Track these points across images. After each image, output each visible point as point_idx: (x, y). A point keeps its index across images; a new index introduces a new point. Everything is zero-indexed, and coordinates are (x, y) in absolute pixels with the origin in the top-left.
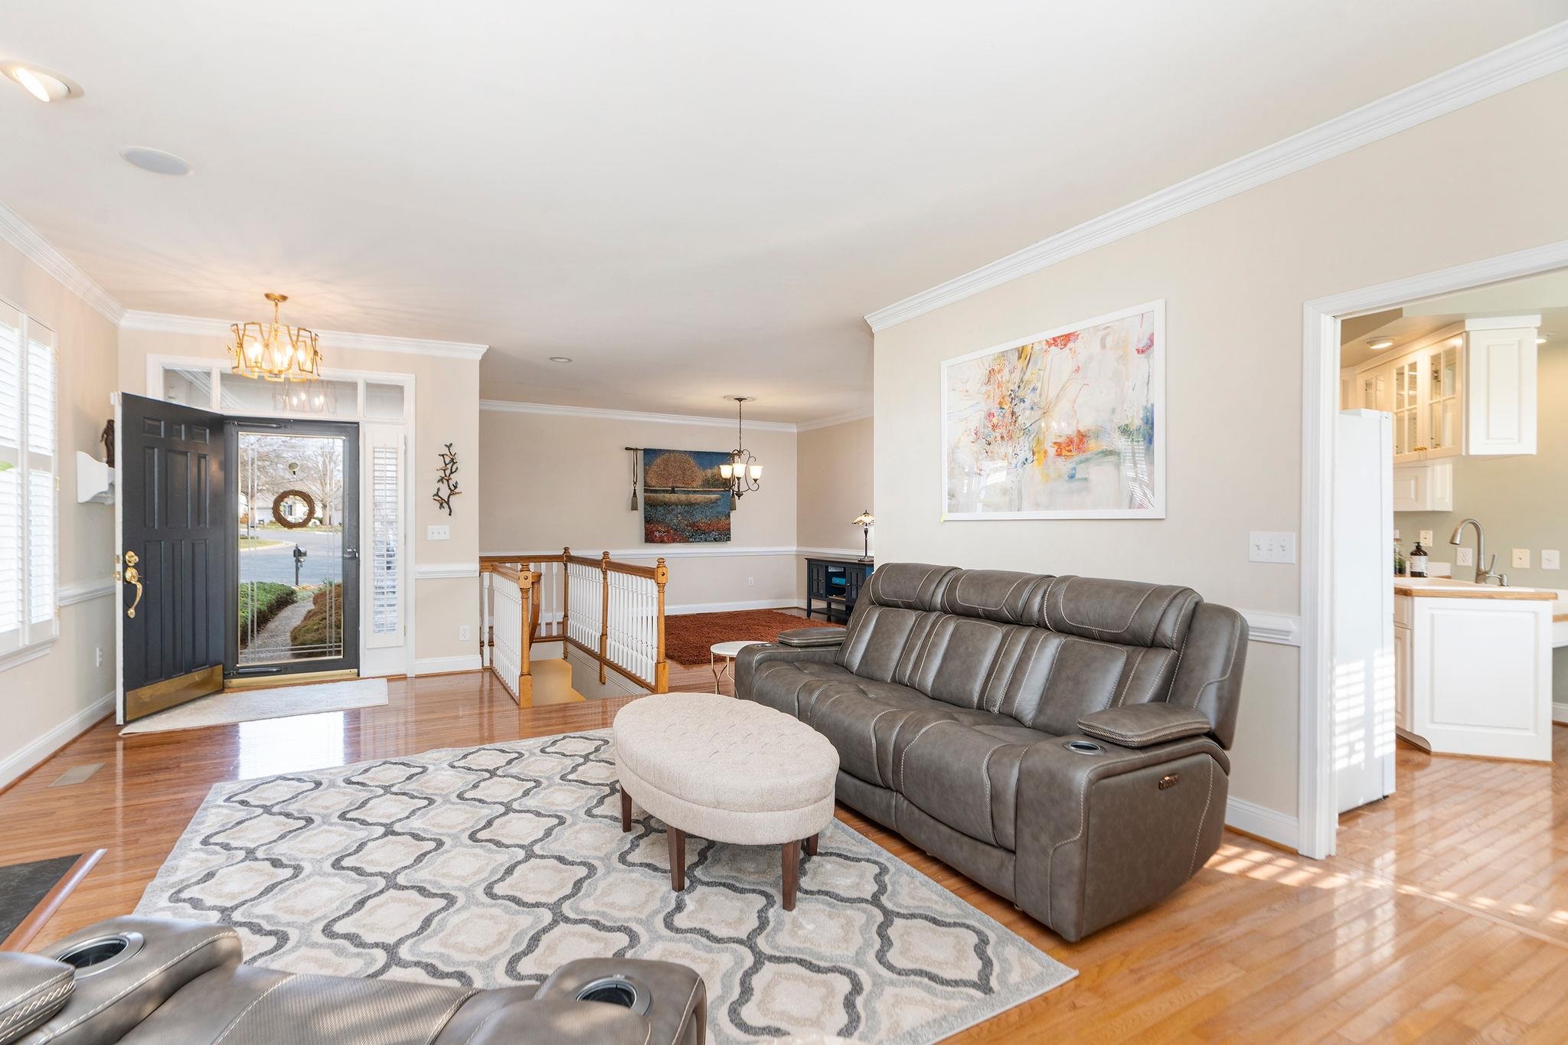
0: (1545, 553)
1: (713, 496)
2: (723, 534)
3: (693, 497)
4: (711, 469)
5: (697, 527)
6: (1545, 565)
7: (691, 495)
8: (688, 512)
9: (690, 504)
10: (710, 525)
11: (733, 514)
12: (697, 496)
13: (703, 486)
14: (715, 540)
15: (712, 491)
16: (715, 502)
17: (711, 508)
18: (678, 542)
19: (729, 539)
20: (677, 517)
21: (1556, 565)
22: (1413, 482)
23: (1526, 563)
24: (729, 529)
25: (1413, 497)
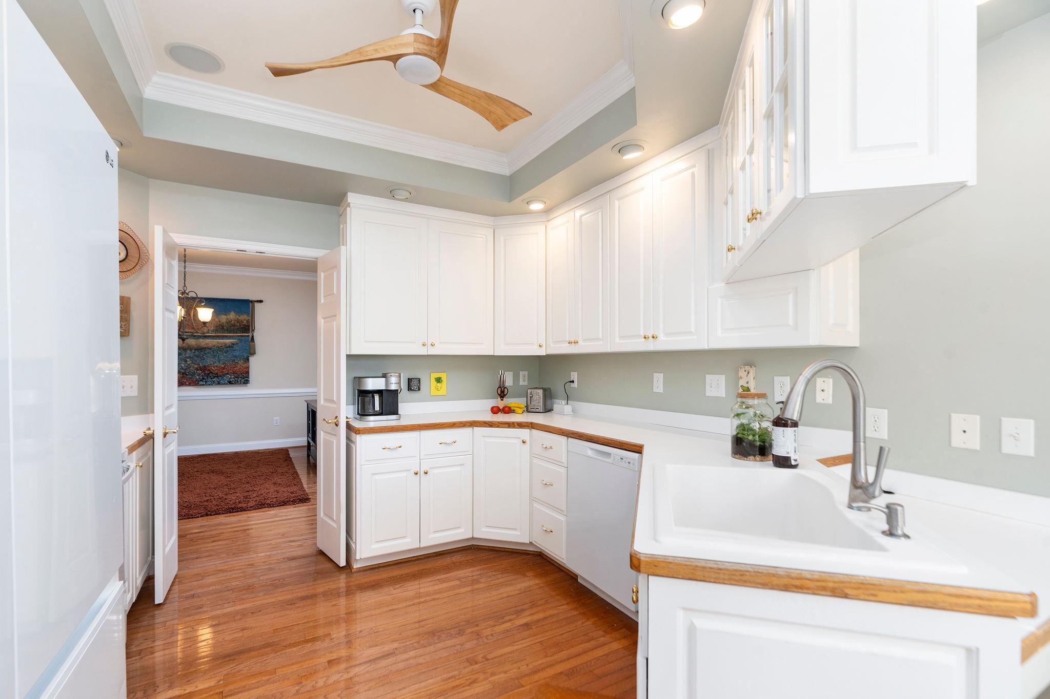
0: (1009, 425)
1: (228, 341)
2: (242, 378)
3: (203, 342)
4: (226, 315)
5: (209, 370)
6: (1008, 447)
7: (201, 340)
8: (197, 356)
9: (201, 349)
10: (224, 368)
11: (252, 359)
12: (208, 341)
13: (216, 331)
14: (230, 383)
15: (226, 336)
16: (231, 346)
17: (226, 353)
18: (187, 385)
19: (246, 382)
20: (186, 361)
21: (1027, 447)
22: (791, 297)
23: (974, 442)
24: (248, 373)
25: (791, 322)
